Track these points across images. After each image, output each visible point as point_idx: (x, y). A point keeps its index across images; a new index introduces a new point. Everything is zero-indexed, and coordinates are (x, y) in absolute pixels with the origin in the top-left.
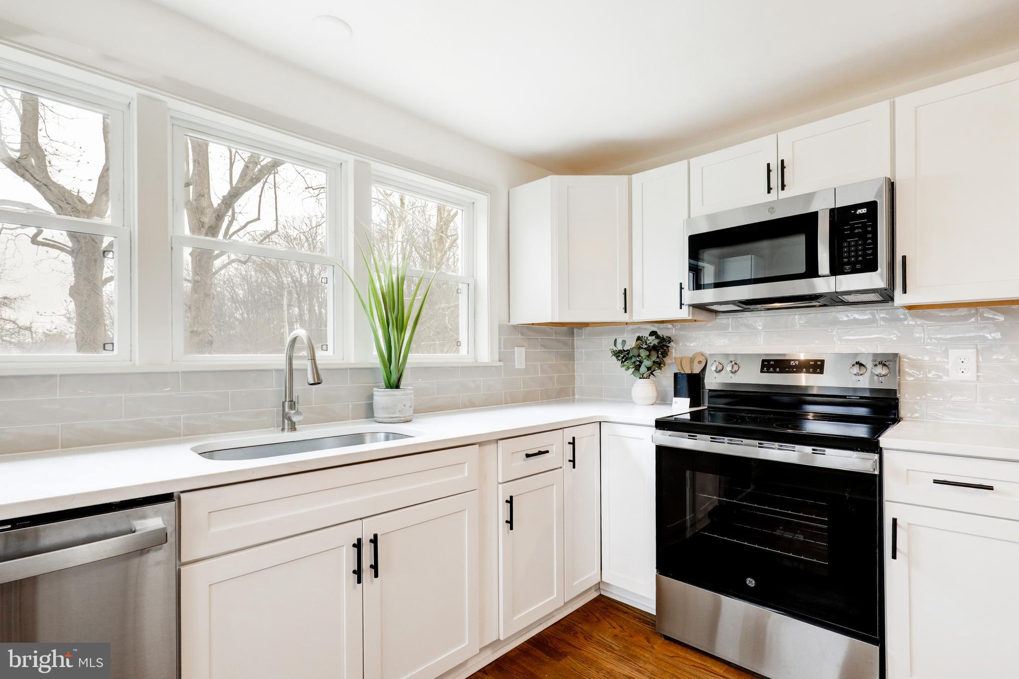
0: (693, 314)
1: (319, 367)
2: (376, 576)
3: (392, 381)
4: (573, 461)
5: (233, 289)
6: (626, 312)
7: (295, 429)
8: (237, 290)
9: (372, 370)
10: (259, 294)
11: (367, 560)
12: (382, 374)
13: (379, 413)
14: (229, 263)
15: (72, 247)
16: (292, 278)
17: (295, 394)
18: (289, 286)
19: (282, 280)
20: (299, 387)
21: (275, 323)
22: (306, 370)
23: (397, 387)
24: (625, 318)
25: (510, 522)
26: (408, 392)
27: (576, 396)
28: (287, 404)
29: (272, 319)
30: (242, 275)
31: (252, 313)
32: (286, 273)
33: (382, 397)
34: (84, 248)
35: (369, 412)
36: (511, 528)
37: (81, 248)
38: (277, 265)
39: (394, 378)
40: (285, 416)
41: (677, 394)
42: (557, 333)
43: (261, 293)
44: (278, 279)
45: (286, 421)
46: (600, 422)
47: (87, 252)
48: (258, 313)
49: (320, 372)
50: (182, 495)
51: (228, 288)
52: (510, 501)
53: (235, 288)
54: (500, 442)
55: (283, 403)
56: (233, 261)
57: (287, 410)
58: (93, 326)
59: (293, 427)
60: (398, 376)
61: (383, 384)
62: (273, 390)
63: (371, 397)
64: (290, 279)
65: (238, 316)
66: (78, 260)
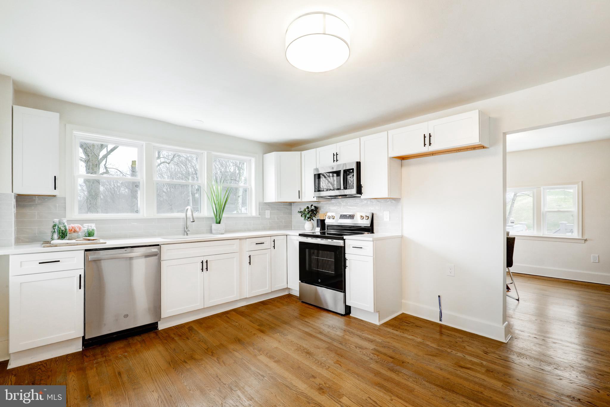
0: (318, 200)
1: (194, 217)
2: (207, 271)
3: (217, 222)
4: (274, 247)
5: (162, 175)
6: (299, 198)
7: (188, 235)
8: (164, 176)
9: (212, 218)
10: (176, 178)
11: (205, 267)
12: (215, 219)
13: (213, 231)
14: (161, 164)
15: (85, 159)
16: (194, 169)
17: (188, 225)
18: (192, 173)
19: (189, 170)
20: (189, 223)
21: (185, 194)
22: (190, 218)
23: (219, 223)
24: (299, 200)
25: (250, 263)
26: (222, 225)
27: (293, 228)
28: (185, 228)
29: (183, 192)
30: (167, 167)
31: (172, 188)
32: (191, 166)
33: (215, 226)
34: (91, 159)
35: (211, 232)
36: (250, 264)
37: (90, 159)
38: (186, 162)
39: (218, 221)
40: (185, 231)
41: (318, 226)
42: (284, 205)
43: (177, 177)
44: (186, 169)
45: (185, 233)
46: (287, 235)
47: (92, 160)
48: (175, 188)
49: (194, 218)
50: (161, 245)
51: (159, 175)
52: (250, 257)
53: (163, 175)
54: (247, 239)
55: (184, 228)
56: (163, 162)
57: (185, 229)
58: (95, 197)
59: (187, 234)
60: (219, 220)
61: (215, 223)
62: (182, 224)
63: (211, 227)
64: (193, 169)
65: (165, 190)
66: (88, 165)
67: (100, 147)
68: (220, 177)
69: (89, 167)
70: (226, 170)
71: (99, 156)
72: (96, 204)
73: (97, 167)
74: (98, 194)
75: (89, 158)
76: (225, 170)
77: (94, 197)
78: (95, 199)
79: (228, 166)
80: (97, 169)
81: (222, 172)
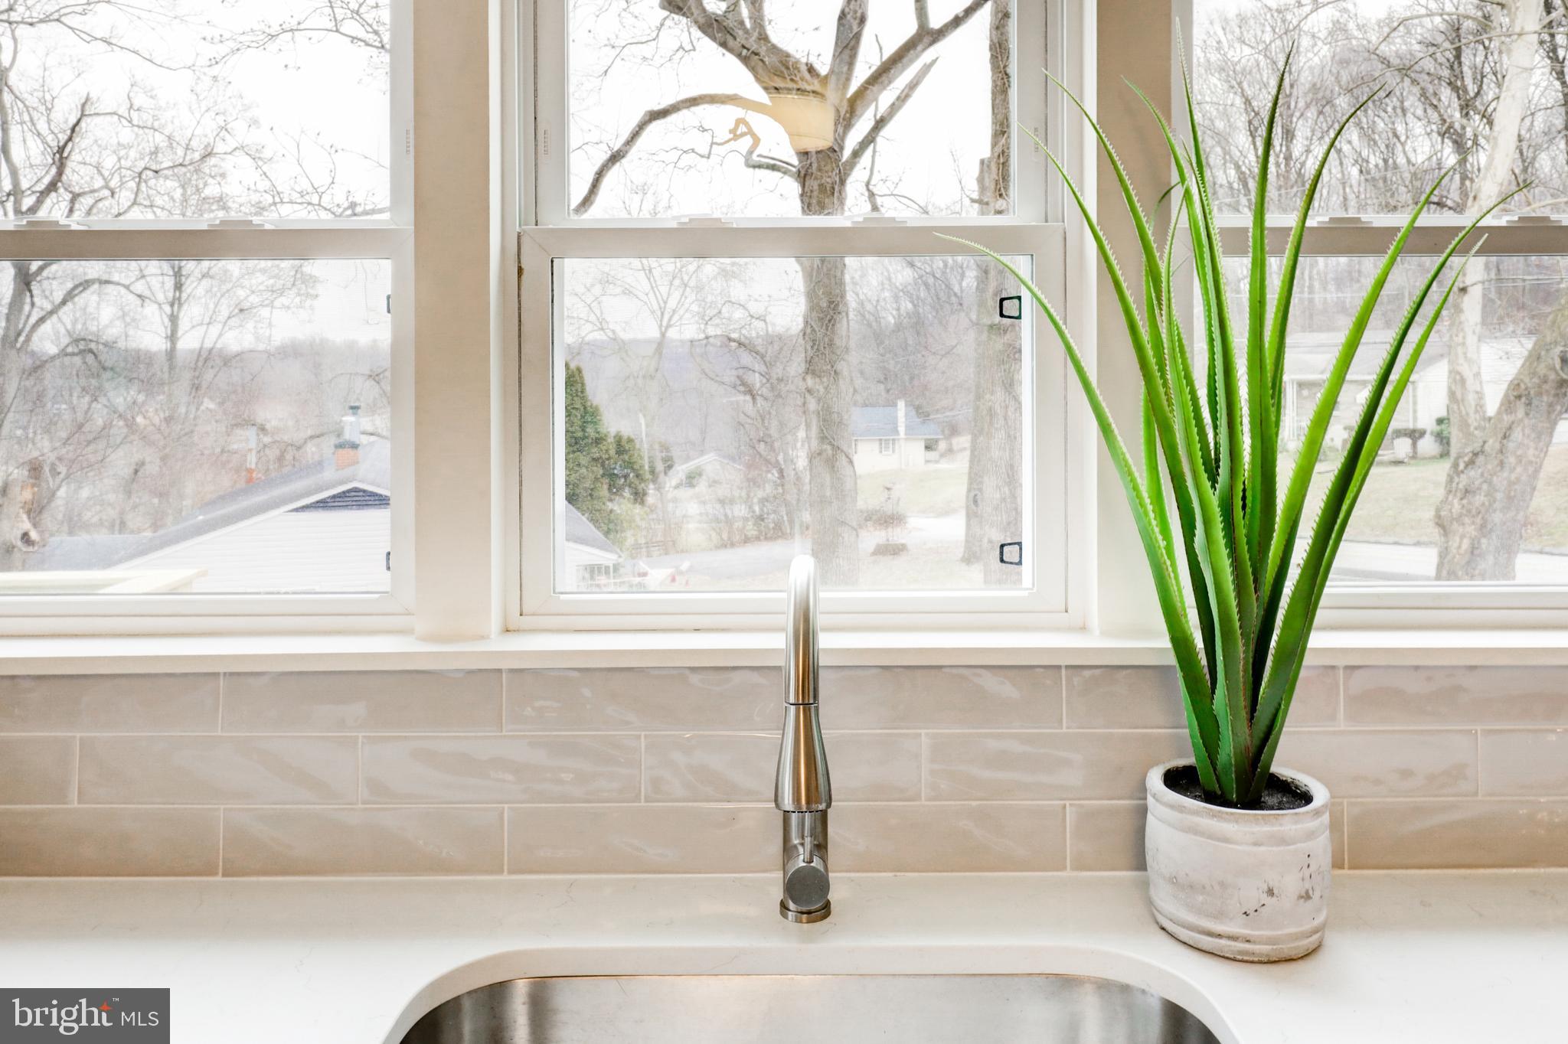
15: (797, 165)
34: (815, 166)
37: (811, 165)
58: (830, 317)
66: (806, 189)
67: (847, 112)
68: (1358, 197)
69: (811, 197)
70: (1391, 161)
71: (842, 148)
72: (831, 344)
73: (836, 194)
74: (837, 305)
75: (809, 162)
76: (1385, 161)
77: (826, 316)
78: (830, 321)
79: (1403, 139)
80: (836, 202)
81: (1368, 173)
